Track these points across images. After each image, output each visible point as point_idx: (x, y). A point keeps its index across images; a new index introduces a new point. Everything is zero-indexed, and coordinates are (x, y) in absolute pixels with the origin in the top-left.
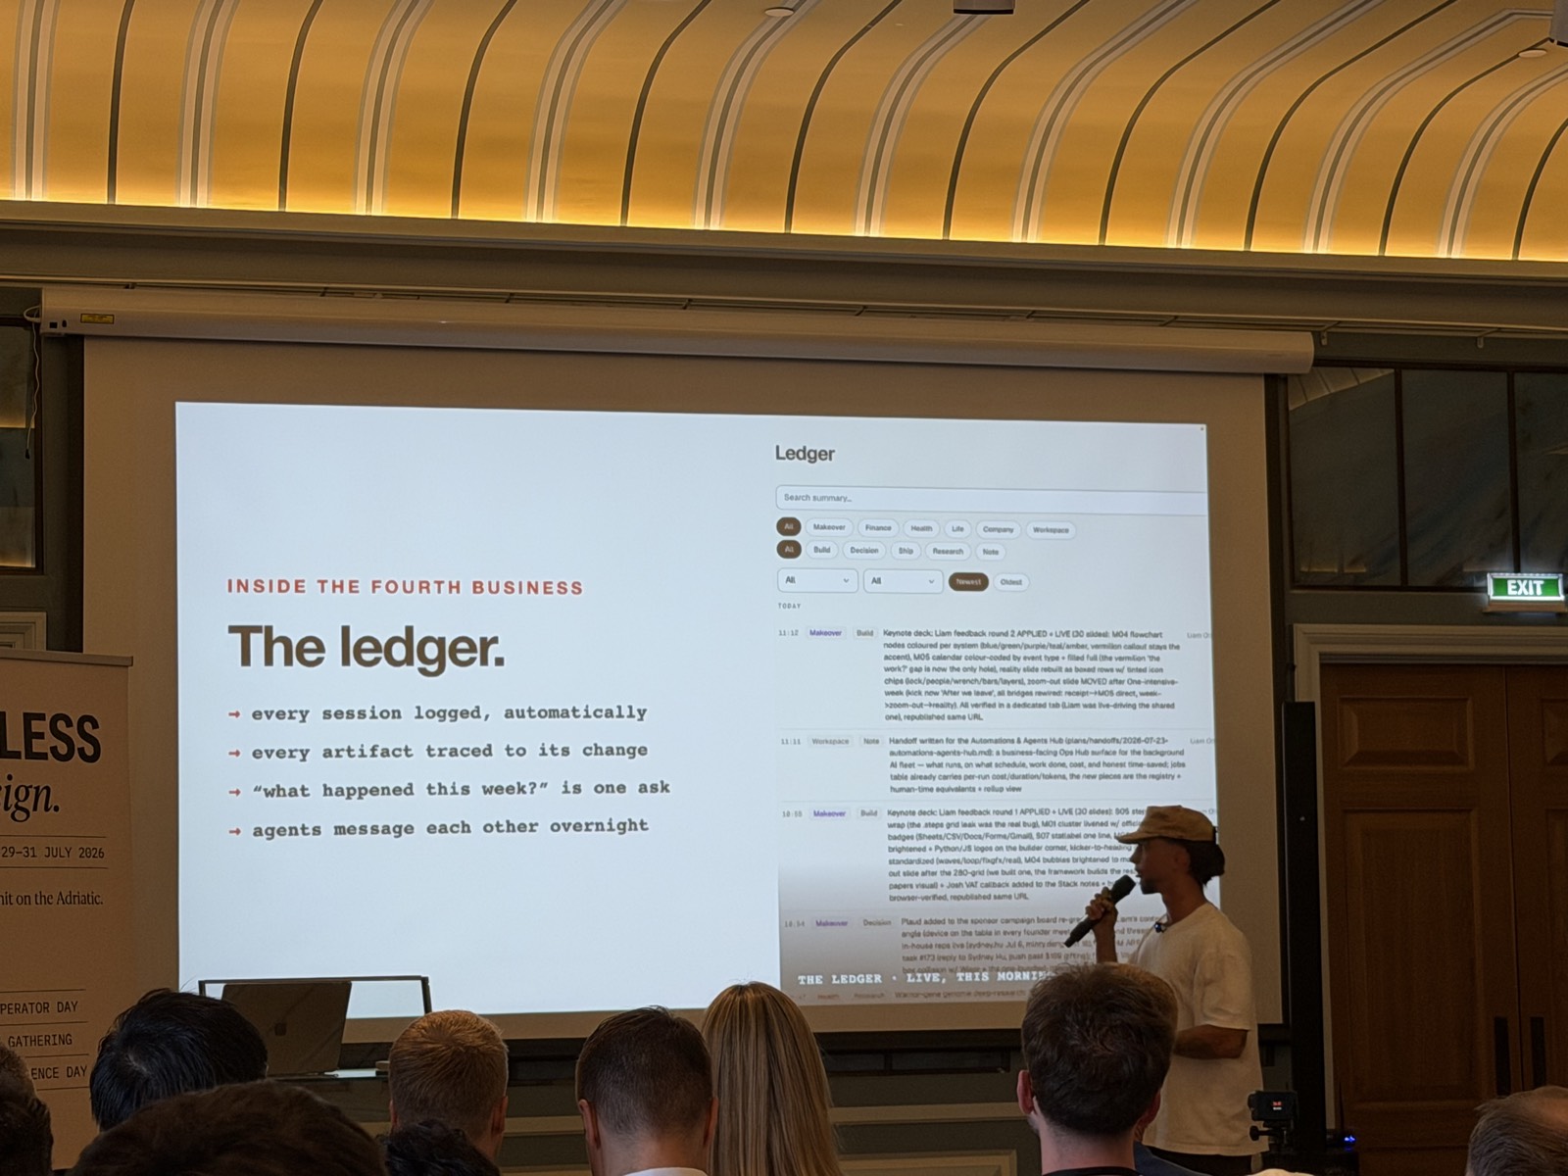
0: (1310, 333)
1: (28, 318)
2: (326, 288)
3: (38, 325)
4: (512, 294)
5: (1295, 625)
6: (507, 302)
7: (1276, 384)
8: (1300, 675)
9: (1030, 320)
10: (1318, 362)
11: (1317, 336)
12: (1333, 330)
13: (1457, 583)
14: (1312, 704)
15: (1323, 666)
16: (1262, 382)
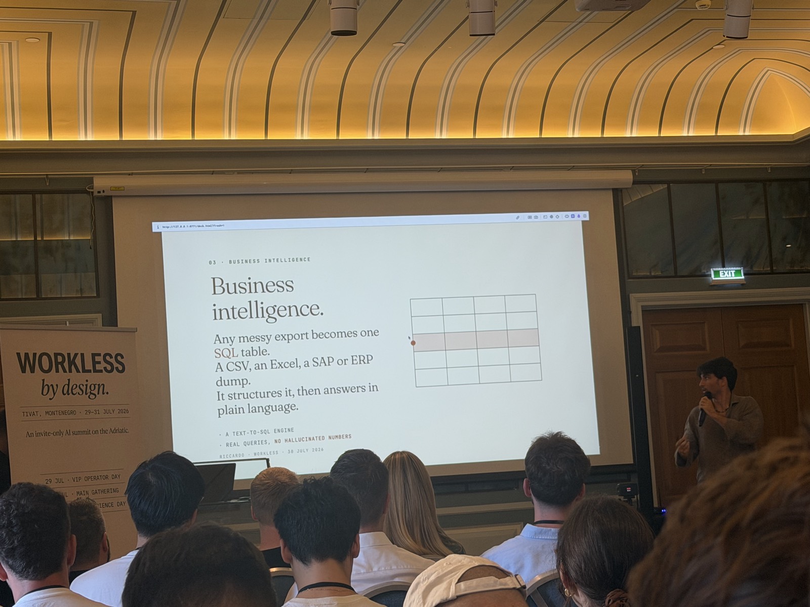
0: (630, 171)
1: (88, 190)
2: (213, 171)
3: (92, 192)
4: (292, 170)
5: (630, 295)
6: (290, 173)
7: (617, 193)
8: (633, 316)
9: (512, 170)
10: (634, 183)
11: (634, 172)
12: (640, 169)
13: (700, 274)
14: (639, 327)
15: (643, 311)
16: (611, 193)
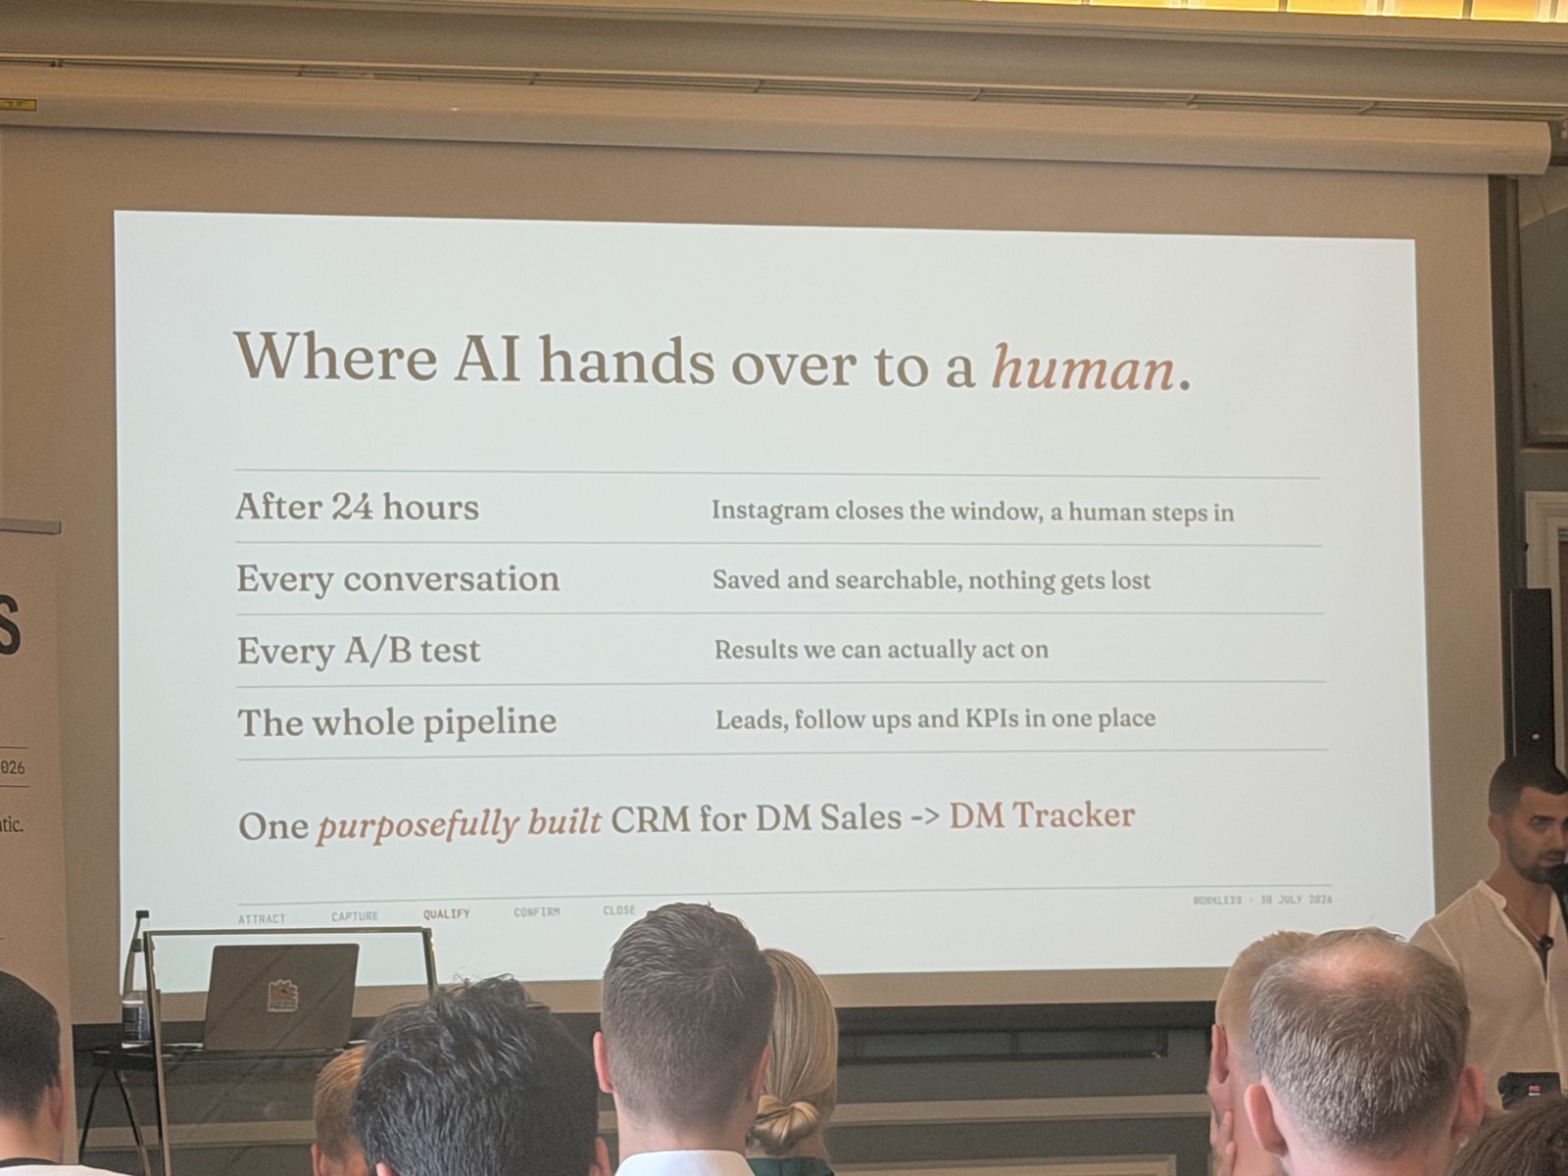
0: (1546, 124)
2: (303, 66)
4: (537, 74)
5: (1527, 493)
6: (532, 83)
7: (1503, 189)
8: (1533, 556)
9: (1194, 106)
10: (1557, 160)
11: (1556, 130)
14: (1548, 592)
15: (1562, 544)
16: (1485, 185)
